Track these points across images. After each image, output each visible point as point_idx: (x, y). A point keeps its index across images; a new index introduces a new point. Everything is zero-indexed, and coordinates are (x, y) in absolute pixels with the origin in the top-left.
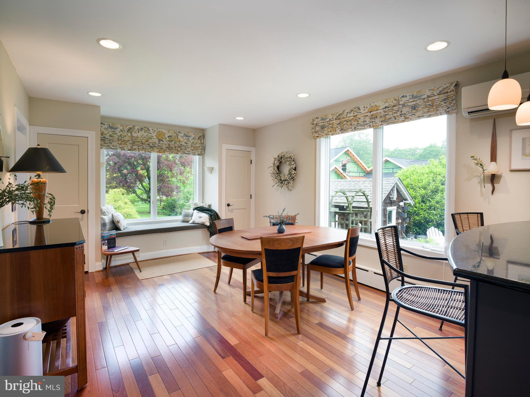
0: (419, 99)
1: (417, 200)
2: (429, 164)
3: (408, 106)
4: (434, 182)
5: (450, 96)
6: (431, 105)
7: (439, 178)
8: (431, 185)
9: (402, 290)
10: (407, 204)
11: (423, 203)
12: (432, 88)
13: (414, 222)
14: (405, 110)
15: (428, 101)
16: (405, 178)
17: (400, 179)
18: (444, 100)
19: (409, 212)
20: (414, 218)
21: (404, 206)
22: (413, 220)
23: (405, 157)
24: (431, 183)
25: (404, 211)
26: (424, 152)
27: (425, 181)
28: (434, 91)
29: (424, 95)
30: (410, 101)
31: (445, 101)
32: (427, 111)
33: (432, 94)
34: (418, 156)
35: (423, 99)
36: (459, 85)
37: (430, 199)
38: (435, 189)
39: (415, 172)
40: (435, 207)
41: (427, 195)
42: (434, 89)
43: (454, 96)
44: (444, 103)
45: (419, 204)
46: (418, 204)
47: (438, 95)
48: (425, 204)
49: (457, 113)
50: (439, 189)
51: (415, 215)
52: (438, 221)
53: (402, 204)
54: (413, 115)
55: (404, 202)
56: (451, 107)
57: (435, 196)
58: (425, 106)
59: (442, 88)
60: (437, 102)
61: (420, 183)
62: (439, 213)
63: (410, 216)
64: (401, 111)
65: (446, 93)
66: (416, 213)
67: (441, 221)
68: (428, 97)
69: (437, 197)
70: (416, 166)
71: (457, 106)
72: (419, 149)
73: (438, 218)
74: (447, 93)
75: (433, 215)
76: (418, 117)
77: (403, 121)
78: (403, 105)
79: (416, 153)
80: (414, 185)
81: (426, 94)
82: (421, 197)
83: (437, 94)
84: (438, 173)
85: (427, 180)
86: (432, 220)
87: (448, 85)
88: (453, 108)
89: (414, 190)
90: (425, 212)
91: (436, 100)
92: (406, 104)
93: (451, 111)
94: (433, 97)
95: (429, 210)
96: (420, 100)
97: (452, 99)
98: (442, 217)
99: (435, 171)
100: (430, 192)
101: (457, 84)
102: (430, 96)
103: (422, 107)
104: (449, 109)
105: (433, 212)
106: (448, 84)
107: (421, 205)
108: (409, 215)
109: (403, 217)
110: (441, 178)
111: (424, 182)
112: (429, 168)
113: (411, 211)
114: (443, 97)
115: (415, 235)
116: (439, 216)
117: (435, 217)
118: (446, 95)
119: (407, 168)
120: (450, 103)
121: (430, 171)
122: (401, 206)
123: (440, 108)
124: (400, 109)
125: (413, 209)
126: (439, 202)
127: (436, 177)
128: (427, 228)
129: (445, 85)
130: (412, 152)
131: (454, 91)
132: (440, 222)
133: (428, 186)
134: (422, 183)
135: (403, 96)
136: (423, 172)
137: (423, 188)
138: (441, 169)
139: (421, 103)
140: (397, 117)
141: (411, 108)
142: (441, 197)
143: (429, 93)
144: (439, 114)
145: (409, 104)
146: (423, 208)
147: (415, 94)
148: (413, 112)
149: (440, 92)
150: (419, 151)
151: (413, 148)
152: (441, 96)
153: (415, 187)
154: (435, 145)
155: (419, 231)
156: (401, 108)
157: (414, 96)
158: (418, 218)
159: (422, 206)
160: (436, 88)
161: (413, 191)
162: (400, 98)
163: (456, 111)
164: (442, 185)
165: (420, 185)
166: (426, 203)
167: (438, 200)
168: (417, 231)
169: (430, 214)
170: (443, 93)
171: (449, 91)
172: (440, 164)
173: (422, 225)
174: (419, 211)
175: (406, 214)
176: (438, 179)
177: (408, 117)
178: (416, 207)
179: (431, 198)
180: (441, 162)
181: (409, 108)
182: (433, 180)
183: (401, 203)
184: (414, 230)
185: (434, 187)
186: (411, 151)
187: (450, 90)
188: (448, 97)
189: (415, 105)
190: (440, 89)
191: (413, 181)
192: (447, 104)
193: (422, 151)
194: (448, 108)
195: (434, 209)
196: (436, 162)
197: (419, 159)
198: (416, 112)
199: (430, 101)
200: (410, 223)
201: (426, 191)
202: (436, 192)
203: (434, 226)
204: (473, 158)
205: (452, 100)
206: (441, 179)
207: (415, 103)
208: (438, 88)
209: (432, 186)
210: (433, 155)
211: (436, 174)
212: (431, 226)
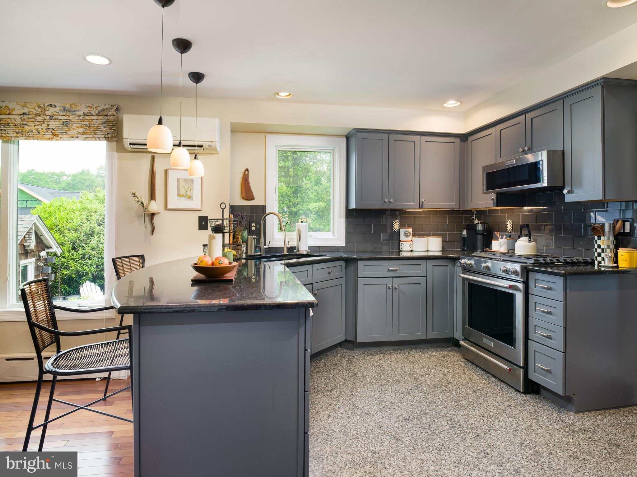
0: (72, 115)
1: (65, 247)
2: (81, 197)
3: (58, 120)
4: (89, 222)
5: (110, 120)
6: (88, 125)
7: (95, 217)
8: (84, 226)
9: (58, 358)
10: (51, 253)
11: (74, 251)
12: (90, 105)
13: (61, 279)
14: (53, 124)
15: (84, 120)
16: (48, 215)
17: (40, 218)
18: (103, 123)
19: (54, 264)
20: (62, 273)
21: (46, 257)
22: (61, 275)
23: (46, 185)
24: (84, 223)
25: (46, 264)
26: (74, 180)
27: (76, 220)
28: (91, 109)
29: (79, 111)
30: (61, 113)
31: (104, 125)
32: (83, 131)
33: (89, 112)
34: (64, 184)
35: (78, 116)
36: (120, 110)
37: (84, 245)
38: (89, 231)
39: (61, 208)
40: (90, 255)
41: (79, 240)
42: (91, 107)
43: (115, 121)
44: (103, 127)
45: (69, 252)
46: (67, 253)
47: (97, 115)
48: (77, 252)
49: (117, 142)
50: (94, 231)
51: (63, 269)
52: (94, 273)
53: (43, 254)
54: (64, 133)
55: (47, 250)
56: (111, 133)
57: (89, 240)
58: (80, 125)
59: (101, 108)
60: (95, 123)
61: (70, 223)
62: (95, 262)
63: (56, 271)
64: (48, 125)
65: (105, 115)
66: (65, 265)
67: (98, 273)
68: (85, 114)
69: (93, 242)
70: (64, 199)
71: (117, 134)
72: (66, 175)
73: (95, 269)
74: (107, 115)
75: (87, 265)
76: (71, 137)
77: (51, 139)
78: (51, 118)
79: (62, 180)
80: (60, 227)
81: (81, 110)
82: (71, 243)
83: (95, 114)
84: (93, 211)
85: (79, 219)
86: (86, 272)
87: (109, 107)
88: (114, 135)
89: (62, 233)
90: (77, 263)
91: (94, 121)
92: (55, 117)
93: (112, 138)
94: (90, 117)
95: (82, 260)
96: (74, 116)
97: (112, 124)
98: (100, 267)
99: (89, 207)
100: (83, 236)
101: (118, 109)
102: (86, 114)
103: (76, 125)
104: (109, 136)
105: (88, 261)
106: (108, 105)
107: (71, 254)
108: (54, 270)
109: (46, 274)
110: (98, 217)
111: (75, 222)
112: (81, 202)
113: (57, 263)
114: (102, 119)
115: (64, 297)
116: (95, 267)
117: (90, 268)
118: (106, 117)
119: (49, 202)
120: (110, 129)
121: (83, 208)
122: (42, 257)
123: (99, 132)
124: (45, 121)
125: (61, 259)
126: (95, 248)
127: (91, 216)
128: (80, 284)
129: (105, 105)
130: (56, 178)
131: (114, 115)
132: (96, 274)
133: (81, 227)
134: (72, 223)
135: (51, 105)
136: (73, 208)
137: (74, 231)
138: (97, 204)
139: (75, 120)
140: (41, 131)
141: (61, 123)
142: (98, 241)
143: (86, 110)
144: (97, 139)
145: (60, 117)
146: (75, 257)
147: (67, 107)
148: (64, 129)
149: (99, 113)
150: (65, 178)
151: (57, 173)
152: (100, 117)
153: (62, 229)
154: (88, 172)
155: (69, 290)
156: (48, 120)
157: (67, 108)
158: (67, 272)
159: (73, 255)
160: (95, 106)
161: (60, 235)
162: (46, 106)
163: (116, 139)
164: (98, 225)
165: (69, 226)
166: (79, 250)
167: (94, 245)
168: (66, 291)
169: (84, 265)
170: (103, 115)
171: (109, 114)
172: (96, 198)
173: (73, 280)
174: (69, 262)
175: (50, 268)
176: (93, 218)
177: (57, 134)
178: (64, 257)
179: (84, 243)
180: (97, 196)
181: (59, 123)
182: (87, 220)
183: (42, 252)
184: (62, 290)
185: (88, 228)
186: (54, 177)
187: (111, 113)
188: (108, 121)
189: (67, 121)
190: (99, 109)
191: (60, 221)
192: (107, 129)
193: (70, 178)
194: (108, 134)
195: (89, 258)
196: (91, 195)
197: (67, 190)
198: (68, 129)
199: (86, 121)
200: (55, 281)
201: (77, 234)
202: (91, 235)
203: (89, 280)
204: (133, 195)
205: (113, 126)
206: (97, 219)
207: (67, 118)
208: (97, 107)
209: (86, 228)
210: (85, 186)
211: (91, 212)
212: (85, 281)
